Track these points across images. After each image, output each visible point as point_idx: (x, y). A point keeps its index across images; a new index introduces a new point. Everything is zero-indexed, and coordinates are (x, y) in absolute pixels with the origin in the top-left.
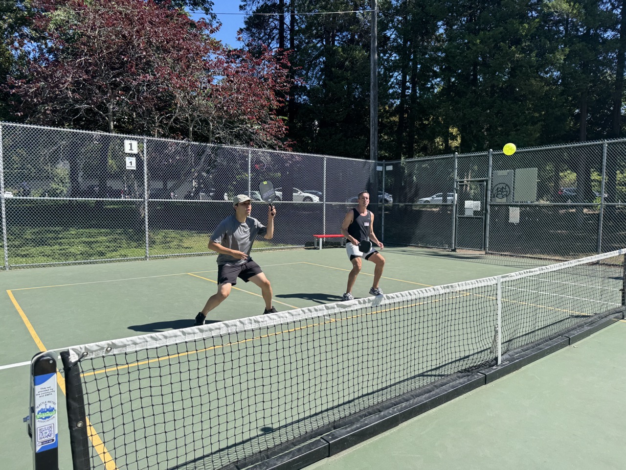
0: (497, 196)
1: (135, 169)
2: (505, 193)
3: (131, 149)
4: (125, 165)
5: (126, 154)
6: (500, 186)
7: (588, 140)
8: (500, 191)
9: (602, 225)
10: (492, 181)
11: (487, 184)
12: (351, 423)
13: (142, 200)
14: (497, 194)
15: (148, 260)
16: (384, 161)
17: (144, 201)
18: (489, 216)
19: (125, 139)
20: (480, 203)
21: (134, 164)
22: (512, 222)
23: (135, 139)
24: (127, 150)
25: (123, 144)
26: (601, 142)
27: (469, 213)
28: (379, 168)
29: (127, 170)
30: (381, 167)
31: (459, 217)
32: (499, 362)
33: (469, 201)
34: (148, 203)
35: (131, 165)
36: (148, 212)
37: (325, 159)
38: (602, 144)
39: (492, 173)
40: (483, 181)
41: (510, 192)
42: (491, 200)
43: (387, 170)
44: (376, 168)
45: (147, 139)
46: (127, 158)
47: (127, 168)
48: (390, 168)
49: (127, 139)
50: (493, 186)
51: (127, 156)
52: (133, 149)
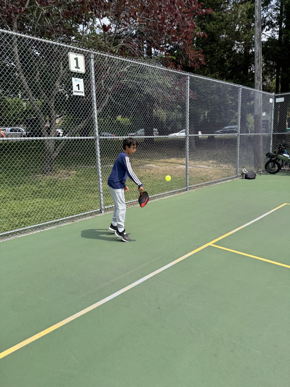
1: (83, 95)
3: (77, 67)
4: (72, 89)
5: (72, 72)
16: (274, 93)
19: (69, 51)
21: (82, 88)
24: (73, 68)
25: (67, 58)
29: (74, 96)
30: (273, 99)
34: (100, 142)
35: (79, 89)
37: (240, 89)
43: (277, 101)
44: (269, 100)
45: (95, 54)
46: (73, 79)
48: (280, 100)
51: (73, 76)
52: (79, 67)
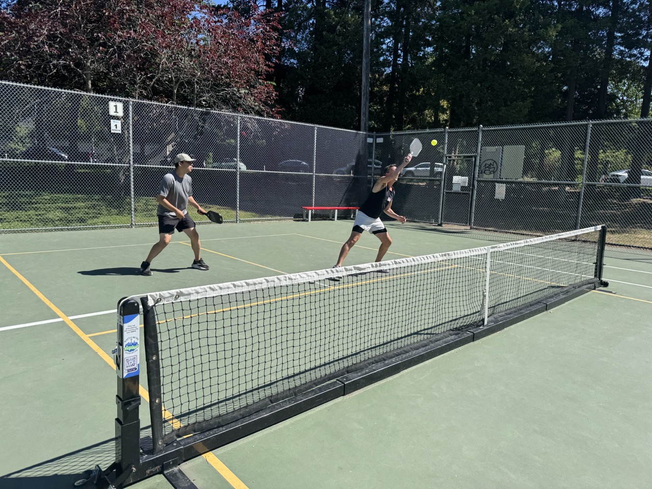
0: (484, 173)
1: (120, 132)
2: (492, 169)
3: (116, 112)
4: (110, 128)
5: (111, 116)
6: (488, 162)
7: (575, 119)
8: (487, 167)
9: (582, 203)
10: (480, 157)
11: (475, 160)
12: (361, 369)
13: (128, 165)
14: (485, 170)
15: (133, 227)
16: (375, 132)
17: (130, 167)
18: (475, 192)
19: (109, 100)
20: (468, 179)
21: (119, 127)
22: (497, 198)
23: (120, 101)
24: (112, 112)
25: (108, 105)
26: (586, 122)
27: (456, 189)
28: (370, 140)
29: (111, 133)
30: (372, 139)
31: (446, 193)
32: (486, 323)
33: (457, 177)
34: (134, 168)
35: (116, 128)
36: (134, 178)
37: (316, 128)
38: (587, 125)
39: (481, 149)
40: (471, 157)
41: (497, 168)
42: (478, 176)
43: (377, 142)
44: (366, 140)
45: (133, 102)
46: (112, 121)
47: (112, 131)
48: (380, 140)
49: (112, 101)
50: (482, 162)
51: (112, 118)
52: (118, 111)
